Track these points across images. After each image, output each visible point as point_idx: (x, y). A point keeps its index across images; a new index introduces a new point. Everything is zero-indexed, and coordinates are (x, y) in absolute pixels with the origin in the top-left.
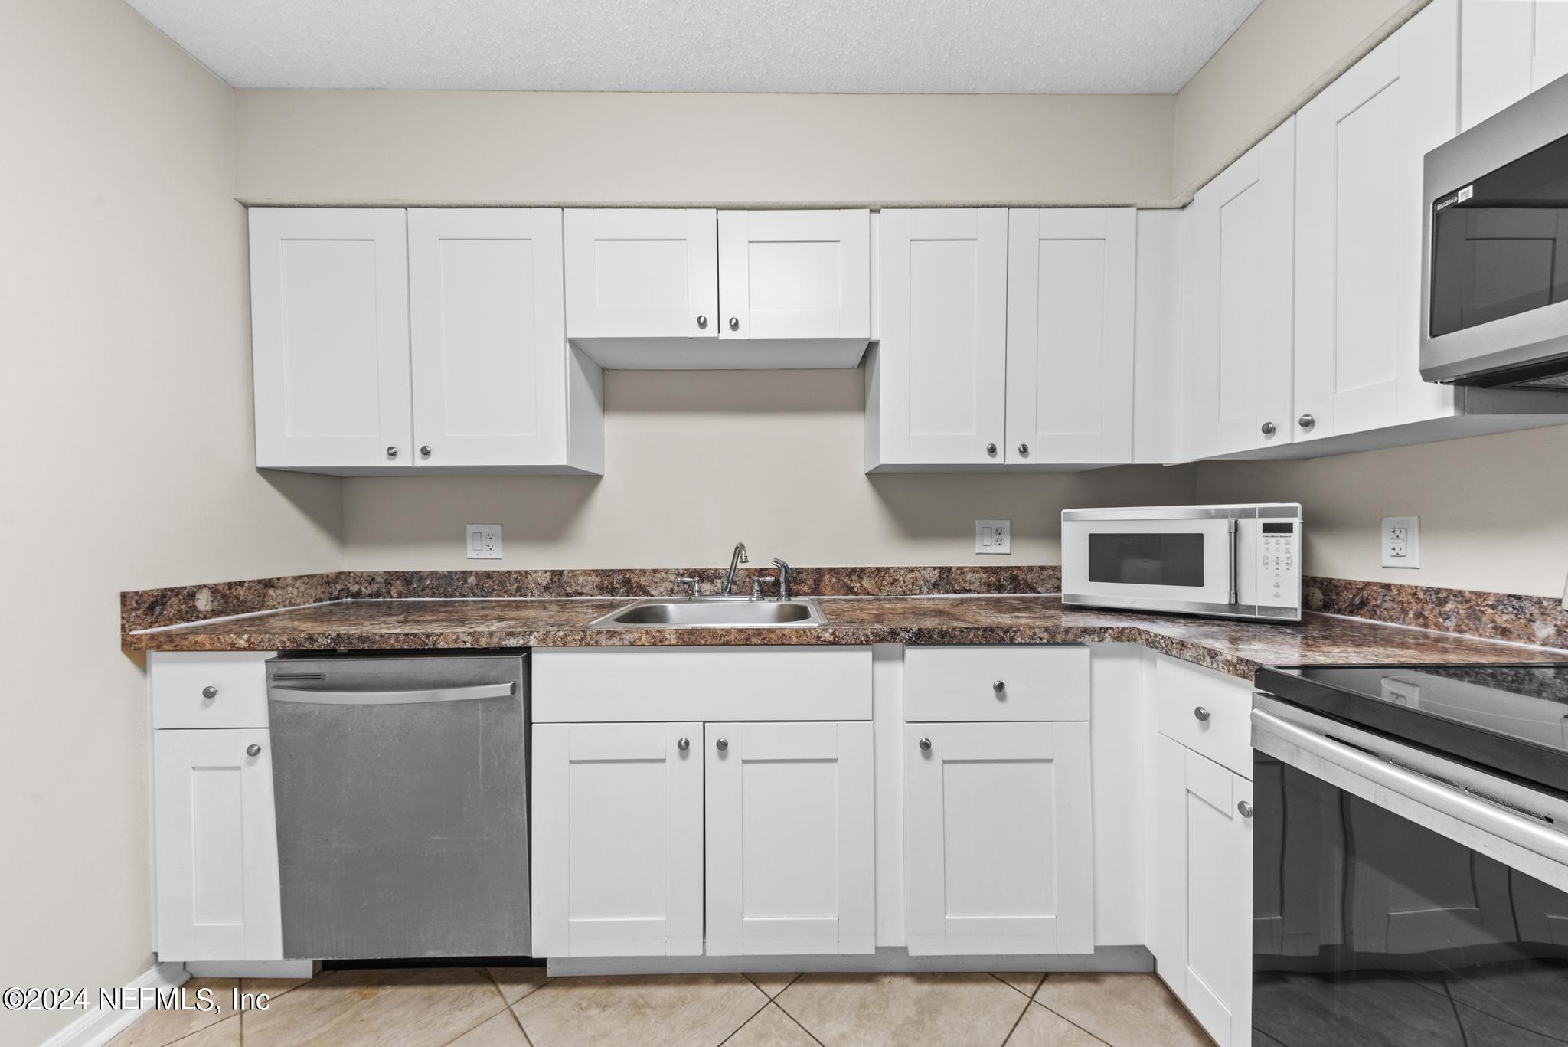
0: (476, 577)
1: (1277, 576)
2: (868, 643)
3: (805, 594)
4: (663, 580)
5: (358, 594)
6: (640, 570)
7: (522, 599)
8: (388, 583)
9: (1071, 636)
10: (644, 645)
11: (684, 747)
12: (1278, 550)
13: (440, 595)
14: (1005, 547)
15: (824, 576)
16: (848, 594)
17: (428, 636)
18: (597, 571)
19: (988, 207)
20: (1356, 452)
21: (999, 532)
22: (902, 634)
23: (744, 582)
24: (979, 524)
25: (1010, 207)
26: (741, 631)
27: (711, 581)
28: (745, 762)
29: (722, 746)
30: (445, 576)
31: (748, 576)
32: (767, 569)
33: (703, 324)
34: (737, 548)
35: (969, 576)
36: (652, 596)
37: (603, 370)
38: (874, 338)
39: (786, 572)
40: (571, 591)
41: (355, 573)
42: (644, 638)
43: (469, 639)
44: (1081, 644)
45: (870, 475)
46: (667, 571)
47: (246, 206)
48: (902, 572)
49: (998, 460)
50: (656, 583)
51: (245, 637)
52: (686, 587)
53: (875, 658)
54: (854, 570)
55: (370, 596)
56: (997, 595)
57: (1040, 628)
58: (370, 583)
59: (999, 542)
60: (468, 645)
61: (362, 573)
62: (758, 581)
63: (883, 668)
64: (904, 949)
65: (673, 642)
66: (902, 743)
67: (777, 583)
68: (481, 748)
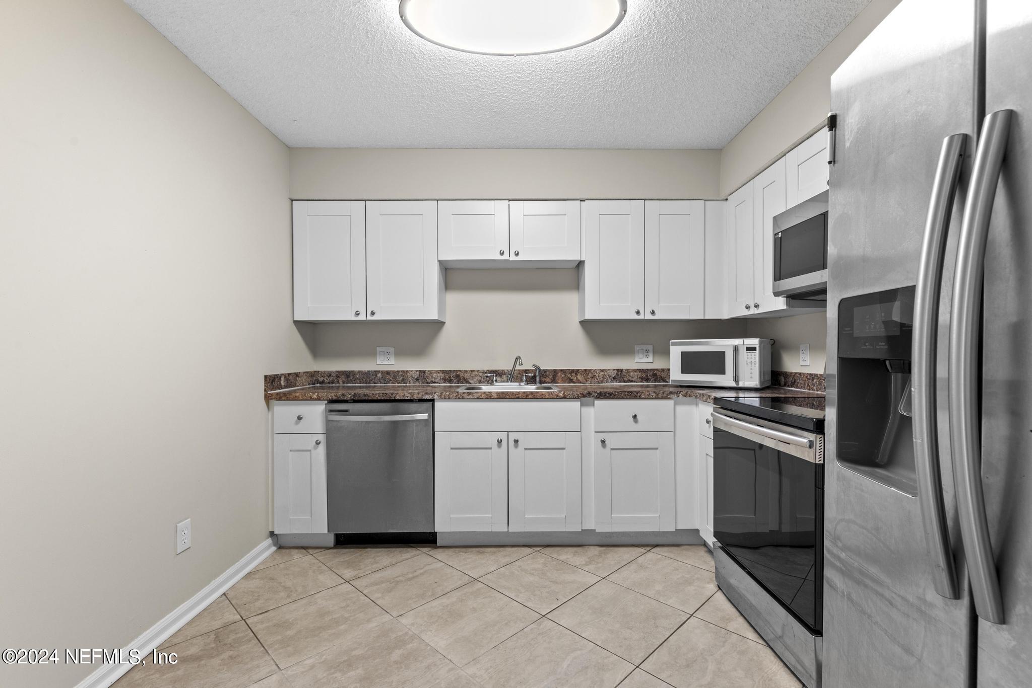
0: (382, 374)
1: (751, 369)
2: (578, 398)
3: (548, 383)
4: (476, 375)
5: (323, 382)
6: (465, 371)
7: (404, 385)
8: (338, 377)
9: (665, 395)
10: (483, 399)
11: (500, 442)
12: (751, 358)
13: (363, 383)
14: (650, 359)
15: (558, 373)
16: (570, 383)
17: (392, 394)
18: (442, 371)
19: (635, 200)
20: (794, 316)
21: (647, 351)
22: (593, 394)
23: (517, 376)
24: (637, 347)
25: (645, 200)
26: (524, 392)
27: (500, 376)
28: (525, 449)
29: (516, 441)
30: (366, 373)
31: (519, 374)
32: (529, 370)
33: (502, 254)
34: (517, 358)
35: (632, 374)
36: (470, 383)
37: (446, 269)
38: (582, 259)
39: (539, 372)
40: (429, 381)
41: (321, 372)
42: (483, 395)
43: (409, 395)
44: (670, 399)
45: (581, 322)
46: (478, 371)
47: (292, 200)
48: (598, 372)
49: (641, 317)
50: (473, 377)
51: (316, 394)
52: (488, 379)
53: (582, 405)
54: (573, 371)
55: (329, 383)
56: (646, 383)
57: (652, 391)
58: (329, 377)
59: (647, 356)
60: (409, 398)
61: (325, 371)
62: (525, 376)
63: (585, 409)
64: (595, 530)
65: (495, 397)
66: (593, 441)
67: (534, 377)
68: (414, 442)
